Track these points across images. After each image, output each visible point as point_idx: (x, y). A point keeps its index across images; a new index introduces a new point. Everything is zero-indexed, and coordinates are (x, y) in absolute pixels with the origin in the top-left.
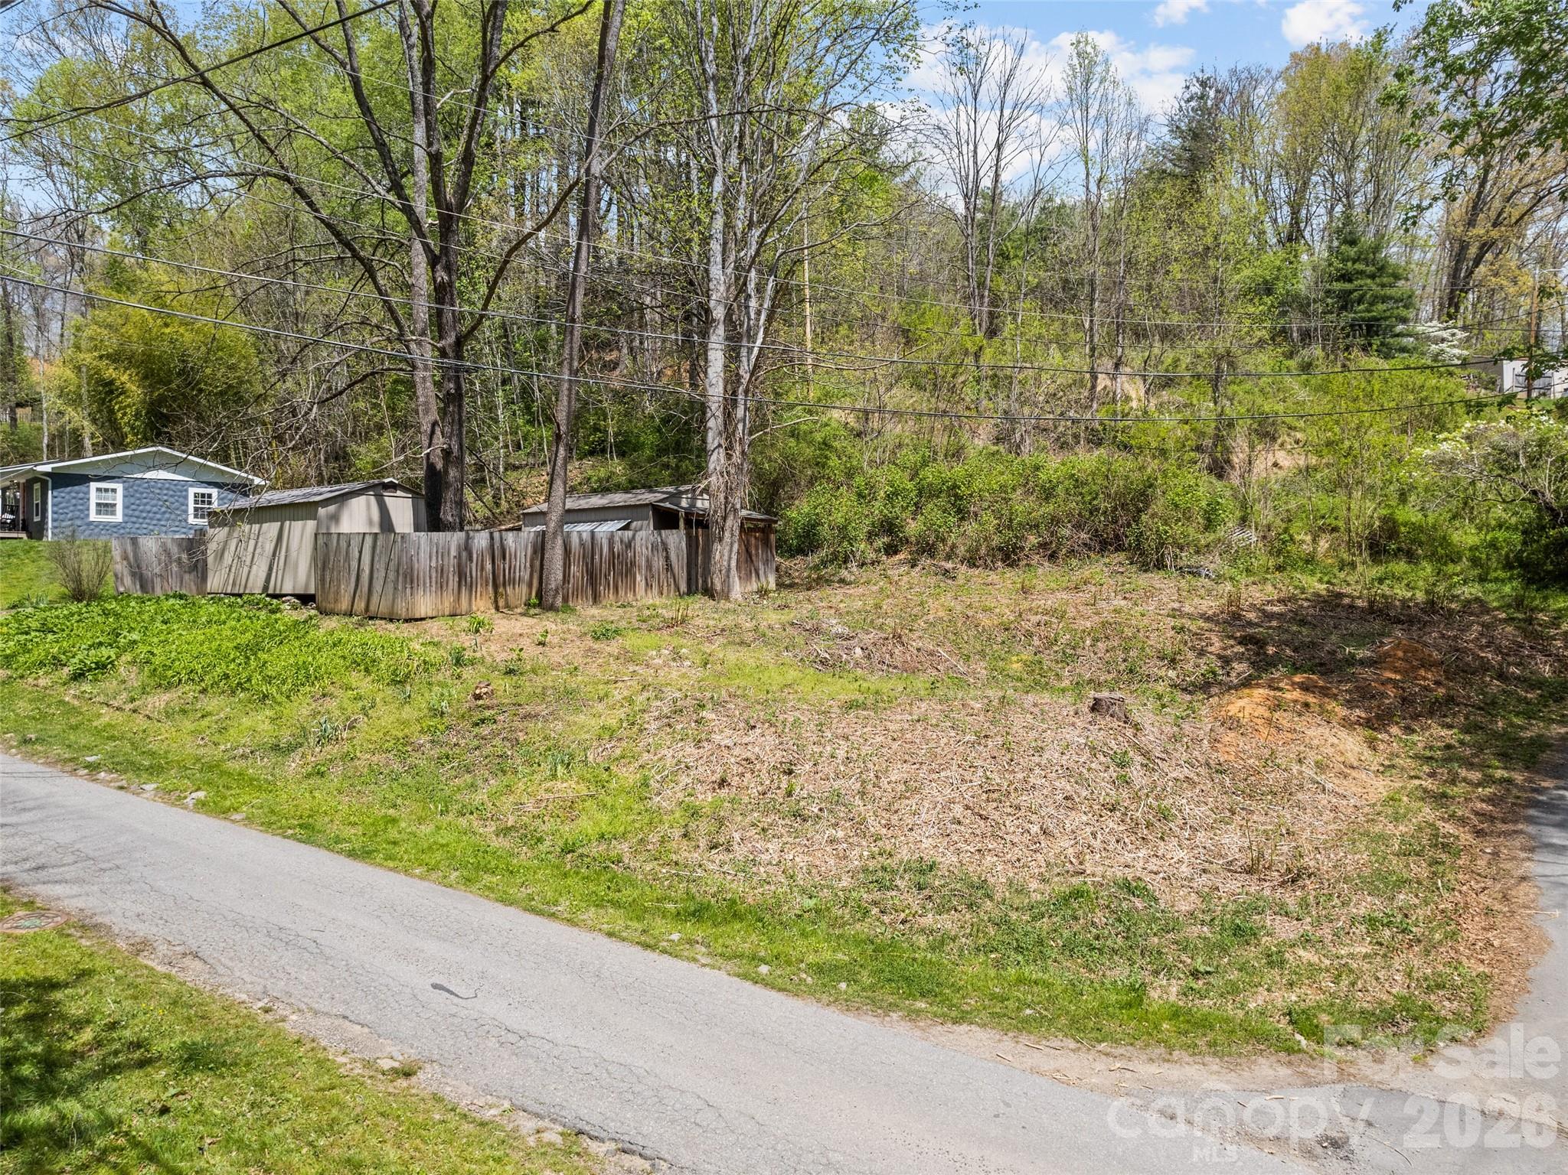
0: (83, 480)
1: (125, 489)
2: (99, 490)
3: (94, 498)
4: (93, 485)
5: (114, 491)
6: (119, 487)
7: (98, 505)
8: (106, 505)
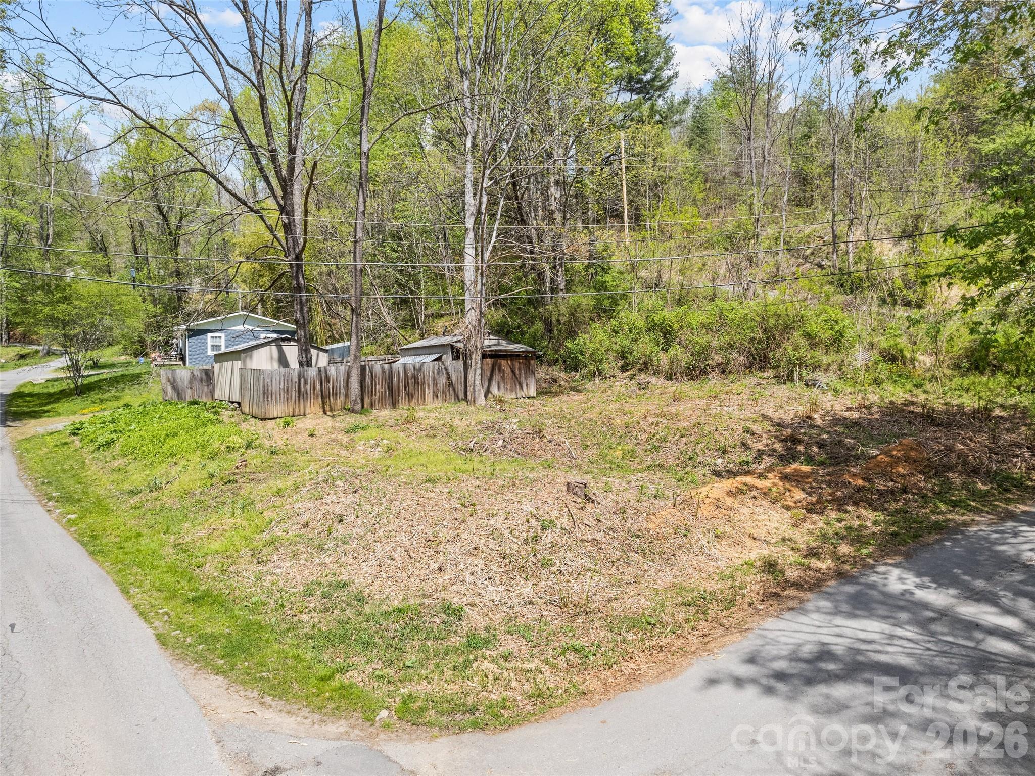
0: (204, 332)
1: (226, 336)
2: (212, 337)
3: (210, 342)
4: (209, 335)
5: (220, 337)
6: (223, 335)
7: (212, 346)
8: (216, 346)
